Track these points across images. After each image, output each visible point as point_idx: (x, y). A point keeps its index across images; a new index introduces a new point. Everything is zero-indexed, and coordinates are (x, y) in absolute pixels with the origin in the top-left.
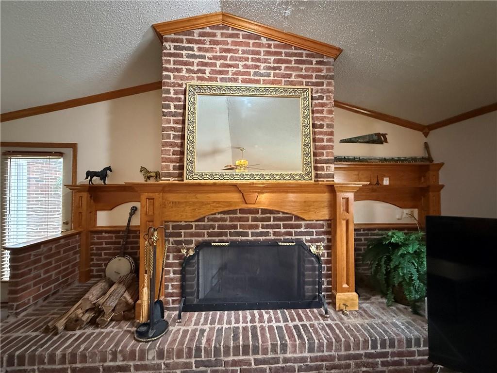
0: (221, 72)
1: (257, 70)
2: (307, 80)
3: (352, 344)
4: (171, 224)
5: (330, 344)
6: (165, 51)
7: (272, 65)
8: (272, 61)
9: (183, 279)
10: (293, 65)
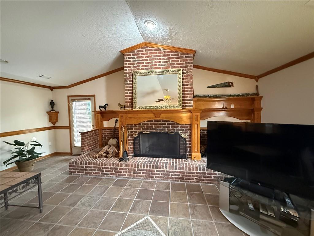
0: (145, 66)
1: (160, 63)
2: (181, 65)
3: (191, 169)
4: (129, 125)
5: (183, 168)
6: (125, 60)
7: (166, 60)
8: (166, 59)
9: (134, 145)
10: (175, 59)
